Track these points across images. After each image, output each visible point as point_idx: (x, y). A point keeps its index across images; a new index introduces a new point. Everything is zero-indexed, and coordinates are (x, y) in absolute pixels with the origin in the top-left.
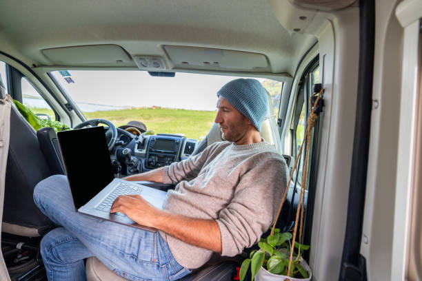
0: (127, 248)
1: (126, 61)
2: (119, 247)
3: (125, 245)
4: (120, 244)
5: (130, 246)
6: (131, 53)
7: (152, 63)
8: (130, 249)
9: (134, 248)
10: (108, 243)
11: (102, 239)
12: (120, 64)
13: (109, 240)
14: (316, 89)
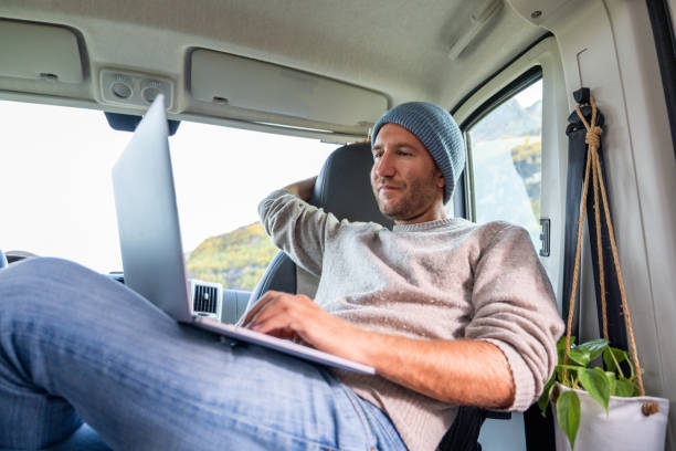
0: (308, 425)
2: (288, 426)
3: (302, 419)
4: (287, 418)
5: (314, 419)
8: (316, 428)
9: (323, 423)
10: (260, 419)
11: (241, 408)
12: (47, 86)
13: (261, 409)
14: (584, 96)
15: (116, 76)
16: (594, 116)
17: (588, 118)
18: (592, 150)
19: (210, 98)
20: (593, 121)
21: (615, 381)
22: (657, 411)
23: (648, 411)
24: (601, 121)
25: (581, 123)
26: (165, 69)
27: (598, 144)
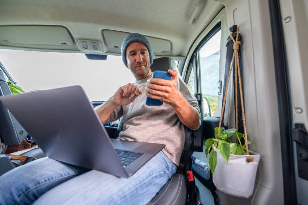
1: (70, 43)
6: (75, 36)
7: (91, 46)
12: (64, 47)
14: (234, 29)
15: (82, 41)
16: (237, 37)
17: (235, 38)
18: (235, 51)
19: (113, 47)
20: (236, 39)
21: (236, 147)
22: (252, 161)
23: (248, 161)
24: (240, 38)
25: (232, 40)
26: (96, 38)
27: (238, 48)
